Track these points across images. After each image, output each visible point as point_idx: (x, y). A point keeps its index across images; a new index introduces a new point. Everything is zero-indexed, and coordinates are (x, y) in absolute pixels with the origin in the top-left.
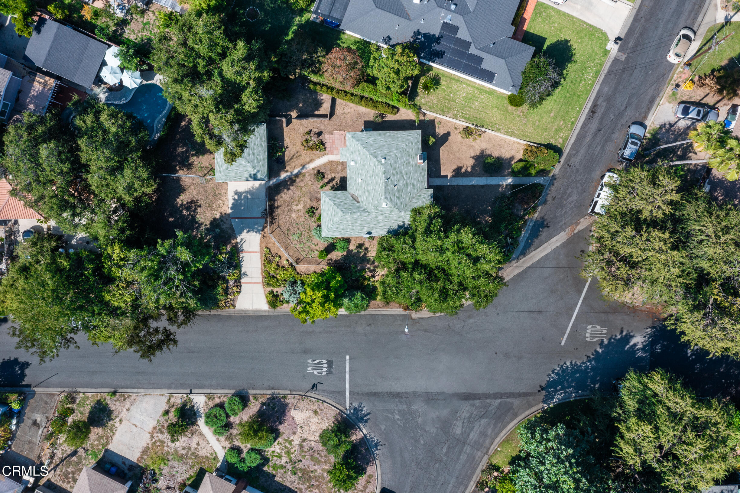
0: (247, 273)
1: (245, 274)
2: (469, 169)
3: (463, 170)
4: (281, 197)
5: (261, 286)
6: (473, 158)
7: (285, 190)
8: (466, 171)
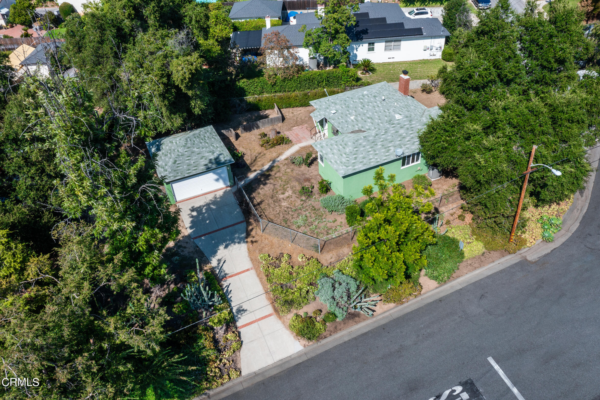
0: (244, 307)
1: (241, 311)
4: (259, 193)
5: (274, 319)
7: (262, 186)
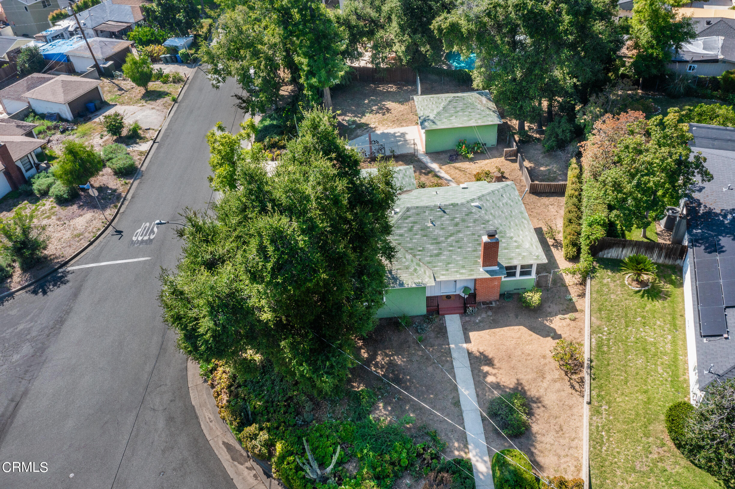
2: (490, 379)
3: (486, 369)
4: (402, 165)
6: (519, 384)
7: (413, 169)
8: (486, 374)
